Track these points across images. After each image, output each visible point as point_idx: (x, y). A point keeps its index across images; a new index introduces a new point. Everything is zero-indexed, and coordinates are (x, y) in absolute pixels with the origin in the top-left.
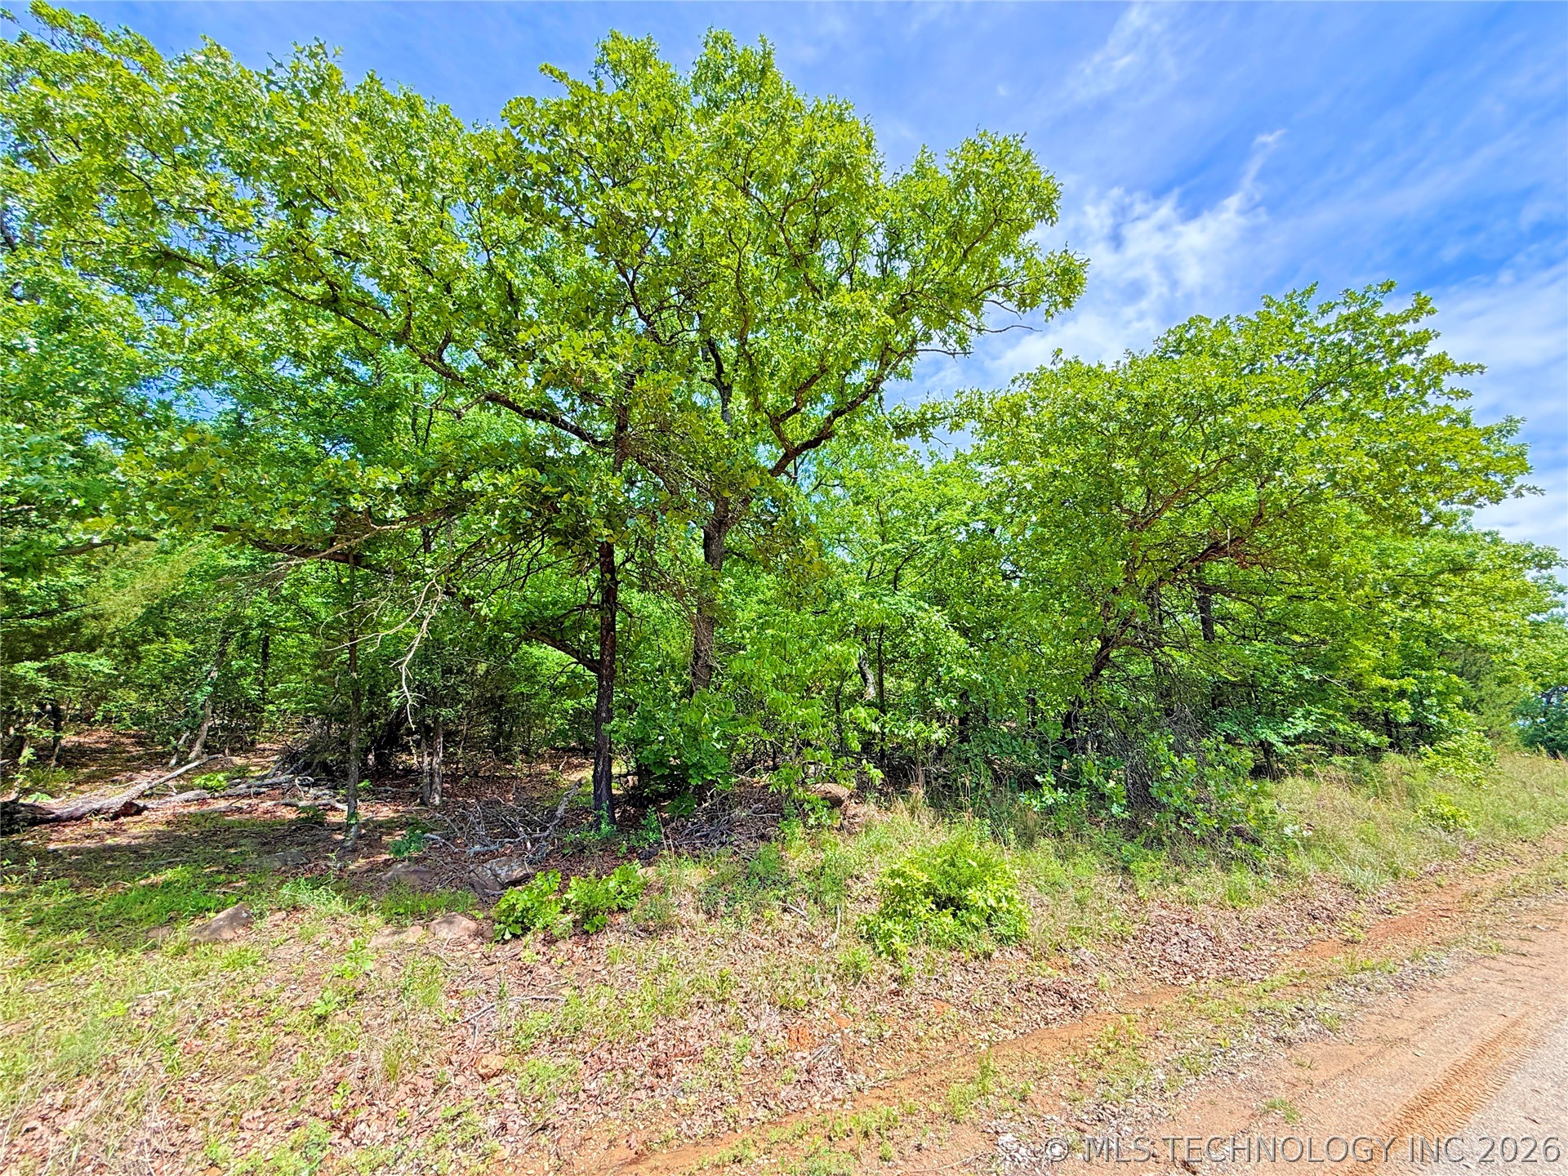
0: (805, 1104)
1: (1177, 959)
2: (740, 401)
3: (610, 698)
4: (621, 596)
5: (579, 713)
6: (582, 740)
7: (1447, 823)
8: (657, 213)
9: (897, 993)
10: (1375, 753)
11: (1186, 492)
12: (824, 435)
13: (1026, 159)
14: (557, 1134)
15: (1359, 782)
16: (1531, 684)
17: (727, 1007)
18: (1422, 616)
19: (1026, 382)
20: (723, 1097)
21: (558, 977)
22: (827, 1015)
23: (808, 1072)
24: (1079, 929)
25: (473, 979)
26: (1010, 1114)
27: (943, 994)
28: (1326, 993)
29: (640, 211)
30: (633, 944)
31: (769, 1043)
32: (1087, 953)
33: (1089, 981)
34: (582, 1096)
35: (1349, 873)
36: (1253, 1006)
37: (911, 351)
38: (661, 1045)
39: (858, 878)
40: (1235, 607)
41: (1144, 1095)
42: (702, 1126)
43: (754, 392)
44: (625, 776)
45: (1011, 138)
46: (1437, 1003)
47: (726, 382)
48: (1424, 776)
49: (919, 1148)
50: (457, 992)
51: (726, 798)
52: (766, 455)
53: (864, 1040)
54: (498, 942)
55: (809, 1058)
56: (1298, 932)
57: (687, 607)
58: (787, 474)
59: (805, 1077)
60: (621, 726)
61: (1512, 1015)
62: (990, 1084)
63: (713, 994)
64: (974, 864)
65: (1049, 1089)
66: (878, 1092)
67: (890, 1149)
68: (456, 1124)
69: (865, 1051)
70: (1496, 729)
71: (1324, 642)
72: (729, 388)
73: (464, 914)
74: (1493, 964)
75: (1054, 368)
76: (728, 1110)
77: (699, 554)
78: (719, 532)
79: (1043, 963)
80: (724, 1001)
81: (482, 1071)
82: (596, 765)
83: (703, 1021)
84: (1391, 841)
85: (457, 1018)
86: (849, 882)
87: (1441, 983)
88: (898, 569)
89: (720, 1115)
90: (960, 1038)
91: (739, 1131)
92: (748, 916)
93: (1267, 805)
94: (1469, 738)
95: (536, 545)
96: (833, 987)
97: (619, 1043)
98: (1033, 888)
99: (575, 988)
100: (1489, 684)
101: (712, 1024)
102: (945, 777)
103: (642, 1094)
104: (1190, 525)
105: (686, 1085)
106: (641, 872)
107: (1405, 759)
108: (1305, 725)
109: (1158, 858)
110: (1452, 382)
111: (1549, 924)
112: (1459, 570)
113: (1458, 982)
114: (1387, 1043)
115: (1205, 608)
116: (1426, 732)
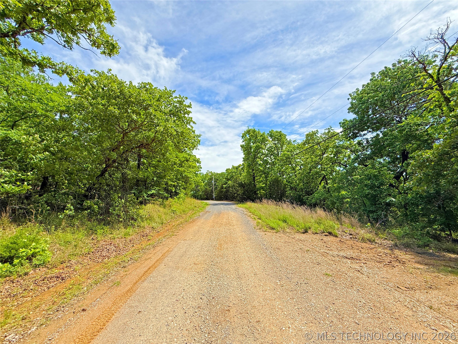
1: (104, 255)
7: (174, 212)
10: (167, 199)
11: (138, 128)
15: (162, 205)
16: (194, 185)
18: (180, 169)
24: (73, 254)
26: (15, 327)
28: (138, 253)
32: (73, 261)
33: (72, 270)
35: (154, 225)
36: (120, 261)
41: (77, 296)
46: (159, 248)
48: (173, 203)
56: (139, 240)
61: (170, 247)
62: (9, 320)
70: (187, 193)
71: (162, 173)
74: (171, 238)
75: (108, 74)
79: (53, 269)
84: (163, 217)
87: (161, 244)
93: (141, 211)
94: (182, 195)
100: (188, 184)
104: (138, 137)
107: (171, 199)
108: (153, 191)
109: (106, 228)
110: (192, 124)
111: (182, 229)
112: (187, 161)
113: (164, 243)
114: (146, 260)
115: (139, 161)
116: (176, 194)
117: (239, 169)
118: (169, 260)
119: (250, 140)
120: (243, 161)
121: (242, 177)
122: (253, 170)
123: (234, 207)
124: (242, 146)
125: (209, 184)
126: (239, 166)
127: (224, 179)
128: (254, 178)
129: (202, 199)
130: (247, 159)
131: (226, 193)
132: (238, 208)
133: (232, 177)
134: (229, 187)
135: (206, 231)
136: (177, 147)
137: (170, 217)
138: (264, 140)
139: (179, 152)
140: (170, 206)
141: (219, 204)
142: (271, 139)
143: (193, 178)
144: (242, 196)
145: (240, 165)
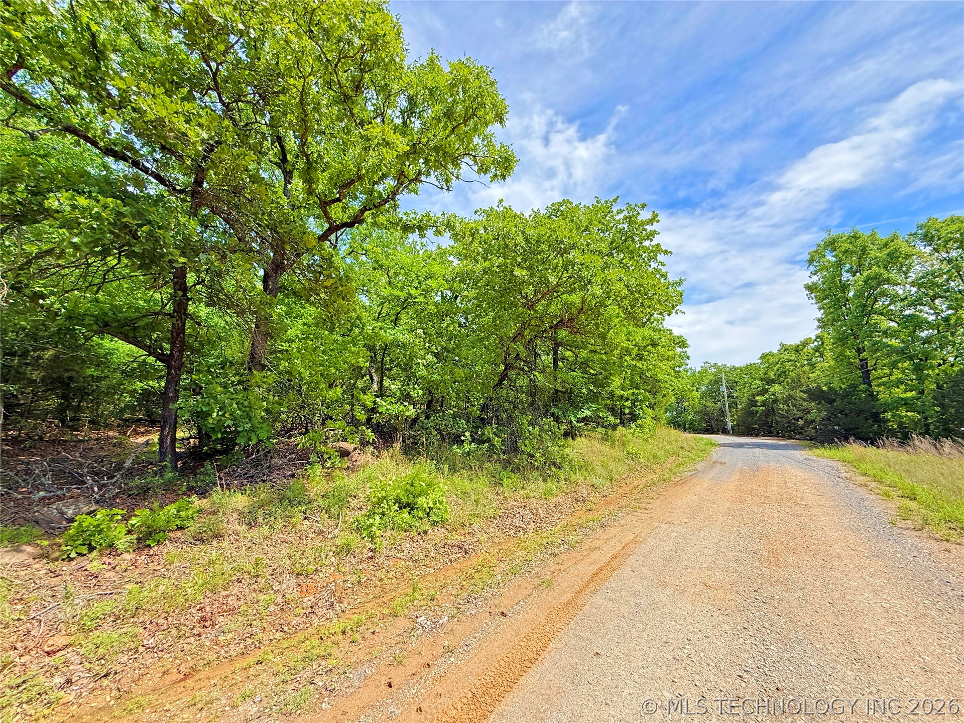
0: (308, 625)
1: (517, 525)
2: (298, 183)
3: (177, 383)
4: (191, 309)
5: (147, 394)
6: (149, 414)
7: (633, 456)
8: (241, 26)
9: (372, 558)
10: (614, 427)
11: (551, 292)
12: (357, 220)
13: (492, 84)
14: (118, 677)
15: (606, 440)
16: (673, 397)
17: (259, 580)
18: (639, 365)
19: (483, 214)
20: (252, 631)
21: (122, 577)
22: (327, 575)
23: (312, 607)
24: (474, 514)
25: (38, 588)
26: (424, 608)
27: (399, 555)
28: (575, 533)
29: (226, 20)
30: (189, 549)
31: (287, 596)
32: (476, 526)
33: (476, 540)
34: (141, 649)
35: (595, 481)
36: (544, 542)
37: (417, 180)
38: (208, 609)
39: (355, 497)
40: (568, 354)
41: (490, 587)
42: (234, 650)
43: (309, 181)
44: (188, 439)
45: (485, 68)
46: (613, 531)
47: (289, 168)
48: (630, 436)
49: (373, 633)
50: (21, 599)
51: (269, 452)
52: (315, 226)
53: (349, 585)
54: (63, 560)
55: (313, 600)
56: (570, 508)
57: (247, 322)
58: (330, 241)
59: (310, 610)
60: (185, 404)
61: (637, 533)
62: (417, 595)
63: (249, 573)
64: (424, 484)
65: (447, 592)
66: (354, 611)
67: (358, 636)
68: (20, 689)
69: (349, 591)
70: (658, 416)
71: (601, 374)
72: (291, 173)
73: (29, 543)
74: (636, 514)
75: (498, 209)
76: (256, 637)
77: (260, 286)
78: (276, 273)
79: (453, 534)
80: (257, 576)
81: (47, 649)
82: (162, 431)
83: (241, 590)
84: (612, 465)
85: (22, 617)
86: (349, 499)
87: (616, 524)
88: (398, 314)
89: (249, 641)
90: (405, 576)
91: (262, 648)
92: (280, 524)
93: (567, 450)
94: (647, 420)
95: (112, 261)
96: (333, 559)
97: (174, 612)
98: (454, 496)
99: (137, 583)
100: (659, 397)
101: (247, 590)
102: (414, 437)
103: (192, 640)
104: (553, 309)
105: (225, 629)
106: (197, 502)
107: (624, 429)
108: (587, 413)
109: (516, 477)
110: (661, 257)
111: (658, 496)
112: (654, 345)
113: (622, 522)
114: (592, 550)
115: (555, 353)
116: (634, 417)
117: (805, 350)
118: (640, 562)
119: (839, 264)
120: (819, 327)
121: (818, 372)
122: (859, 351)
123: (798, 454)
124: (810, 288)
125: (713, 392)
126: (805, 344)
127: (758, 382)
128: (867, 374)
129: (696, 431)
130: (834, 320)
131: (767, 416)
132: (815, 458)
133: (784, 373)
134: (776, 401)
135: (721, 509)
136: (630, 316)
137: (626, 467)
138: (895, 259)
139: (637, 325)
140: (624, 444)
141: (747, 444)
142: (928, 249)
143: (670, 384)
144: (826, 425)
145: (806, 340)
